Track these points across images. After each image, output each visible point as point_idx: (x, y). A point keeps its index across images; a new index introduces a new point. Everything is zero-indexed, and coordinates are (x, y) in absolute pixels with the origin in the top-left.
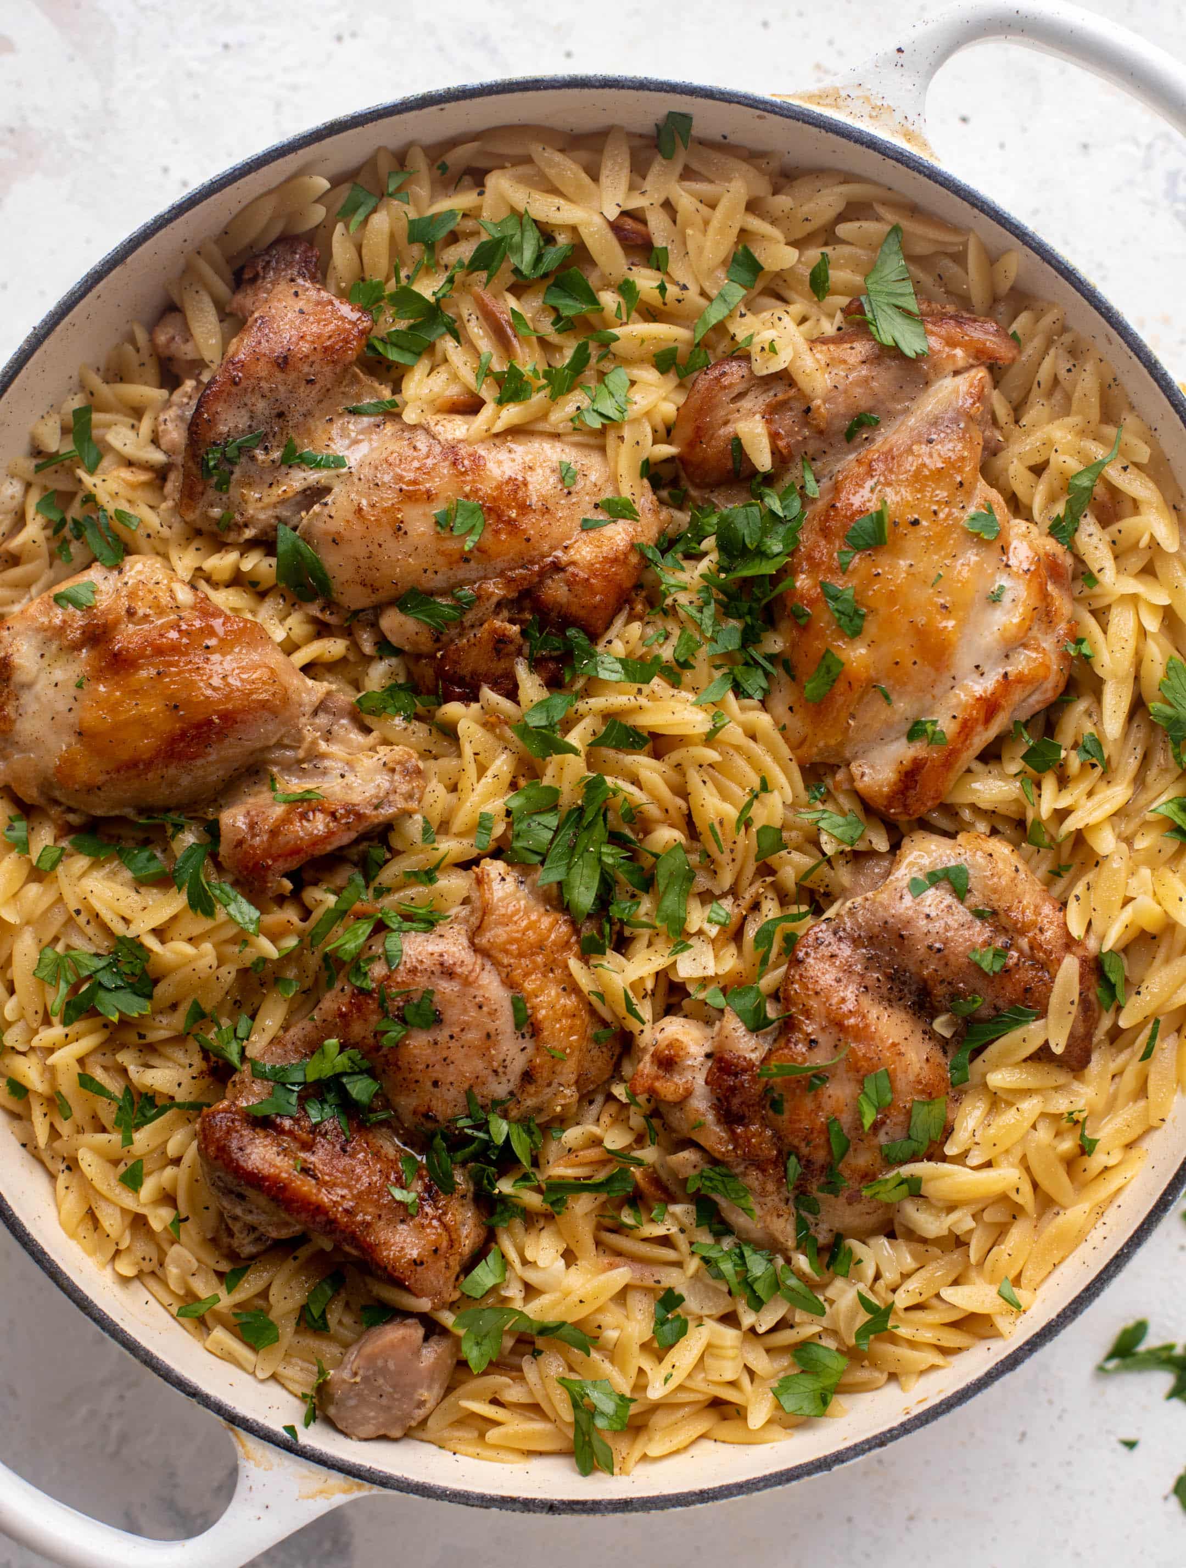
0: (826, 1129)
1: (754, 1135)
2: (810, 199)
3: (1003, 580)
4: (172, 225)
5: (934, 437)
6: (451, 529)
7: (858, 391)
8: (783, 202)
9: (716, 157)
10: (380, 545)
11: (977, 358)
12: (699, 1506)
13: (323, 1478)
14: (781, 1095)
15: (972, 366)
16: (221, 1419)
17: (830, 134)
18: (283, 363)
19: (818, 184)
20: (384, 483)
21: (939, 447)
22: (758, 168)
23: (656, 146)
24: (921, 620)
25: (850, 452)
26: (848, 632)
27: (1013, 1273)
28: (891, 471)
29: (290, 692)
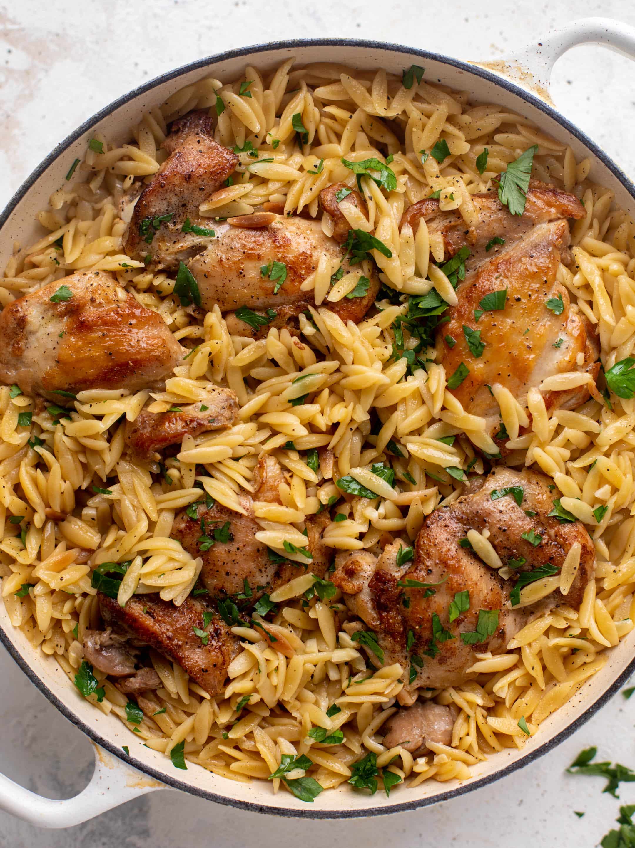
0: (430, 620)
1: (391, 618)
2: (482, 119)
3: (562, 336)
4: (138, 97)
5: (534, 254)
6: (269, 276)
7: (496, 225)
8: (466, 119)
9: (433, 91)
10: (230, 281)
11: (562, 214)
12: (341, 819)
13: (140, 777)
14: (409, 598)
15: (559, 219)
16: (89, 738)
17: (497, 86)
18: (188, 178)
19: (488, 111)
20: (235, 248)
21: (536, 260)
22: (455, 99)
23: (402, 82)
24: (515, 353)
25: (487, 257)
26: (475, 355)
27: (527, 715)
28: (509, 270)
29: (172, 353)
